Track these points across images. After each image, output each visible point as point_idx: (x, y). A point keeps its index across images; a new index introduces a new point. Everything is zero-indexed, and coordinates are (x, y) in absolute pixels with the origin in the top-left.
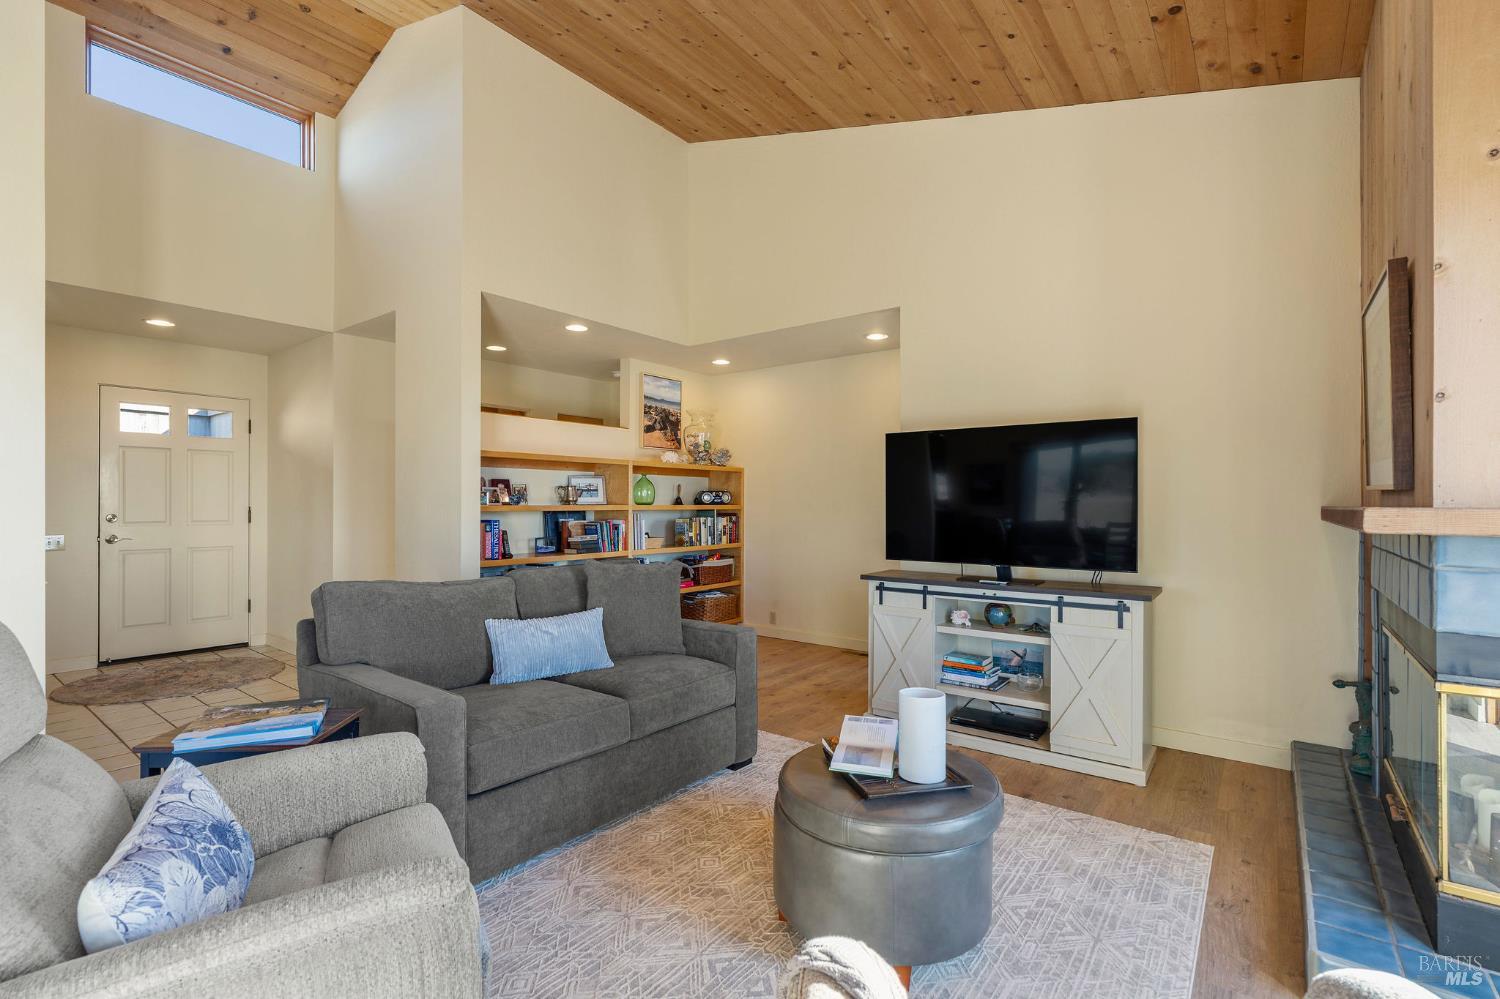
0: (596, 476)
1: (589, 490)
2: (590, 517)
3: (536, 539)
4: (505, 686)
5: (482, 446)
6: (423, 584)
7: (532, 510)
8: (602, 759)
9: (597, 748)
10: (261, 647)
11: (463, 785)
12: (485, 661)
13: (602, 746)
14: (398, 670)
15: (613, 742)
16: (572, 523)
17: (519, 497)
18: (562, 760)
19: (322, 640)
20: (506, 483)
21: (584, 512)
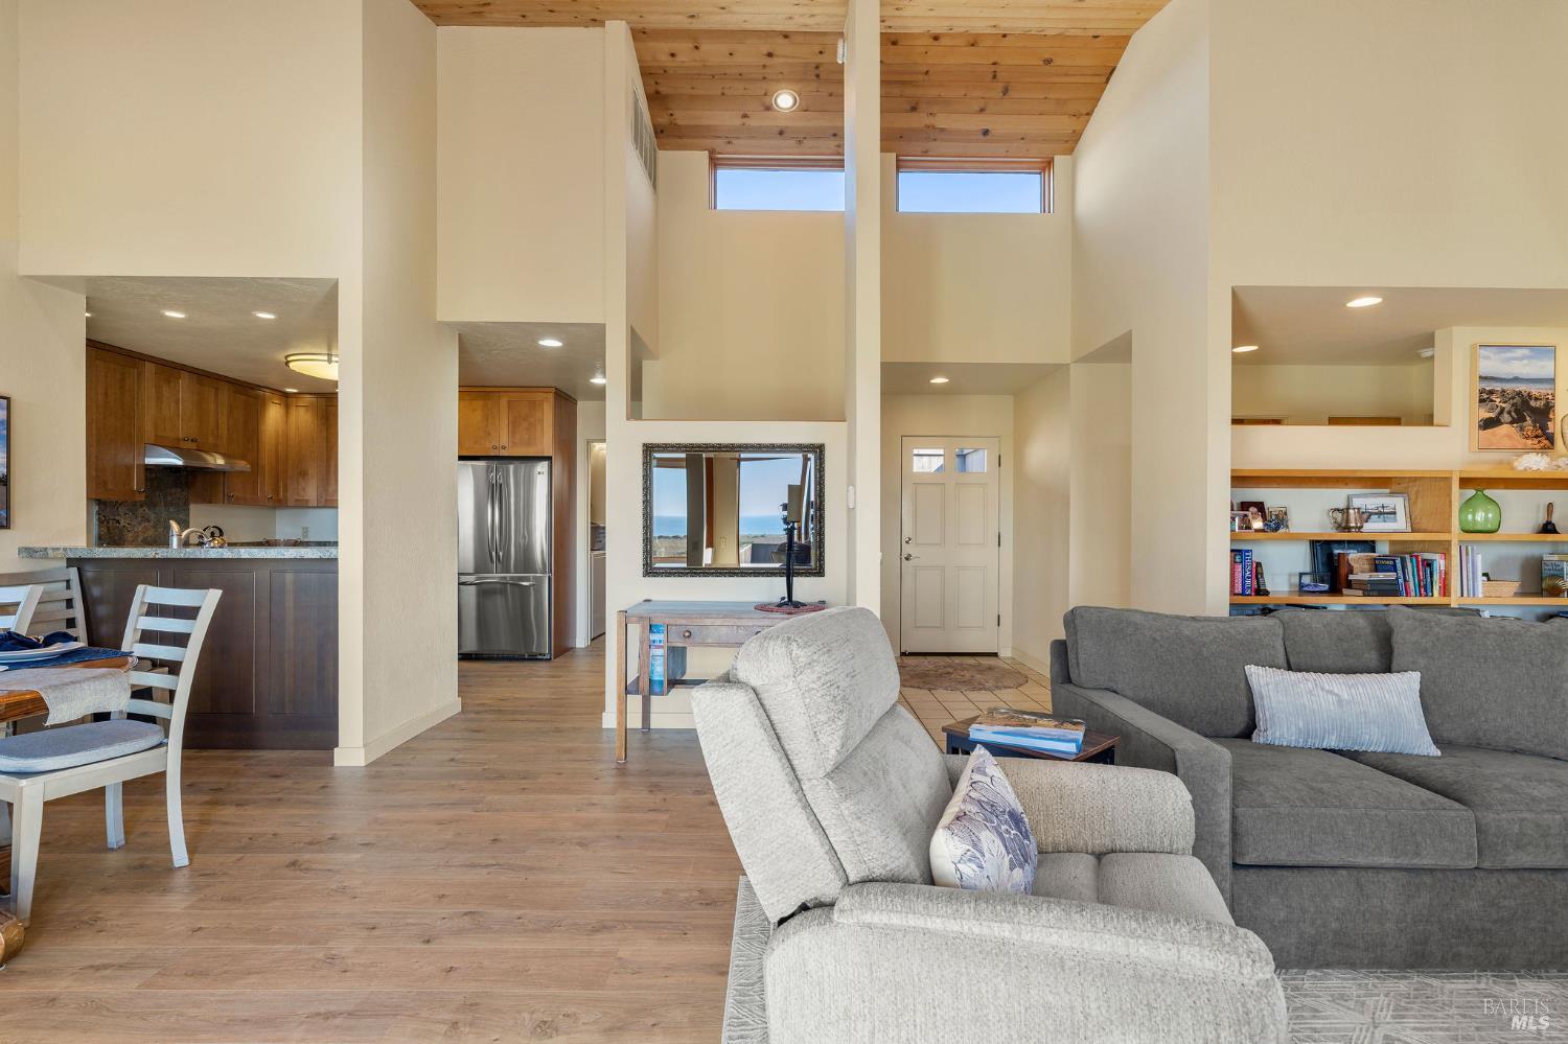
0: (1392, 494)
1: (1380, 514)
2: (1383, 549)
3: (1301, 575)
4: (1270, 747)
5: (1232, 465)
6: (1171, 617)
7: (1296, 538)
8: (1427, 879)
9: (1417, 862)
10: (1008, 658)
11: (1227, 850)
12: (1245, 712)
13: (1427, 862)
14: (1148, 704)
15: (1445, 862)
16: (1353, 555)
17: (1276, 523)
18: (1361, 860)
19: (1074, 661)
20: (1260, 506)
21: (1373, 542)
